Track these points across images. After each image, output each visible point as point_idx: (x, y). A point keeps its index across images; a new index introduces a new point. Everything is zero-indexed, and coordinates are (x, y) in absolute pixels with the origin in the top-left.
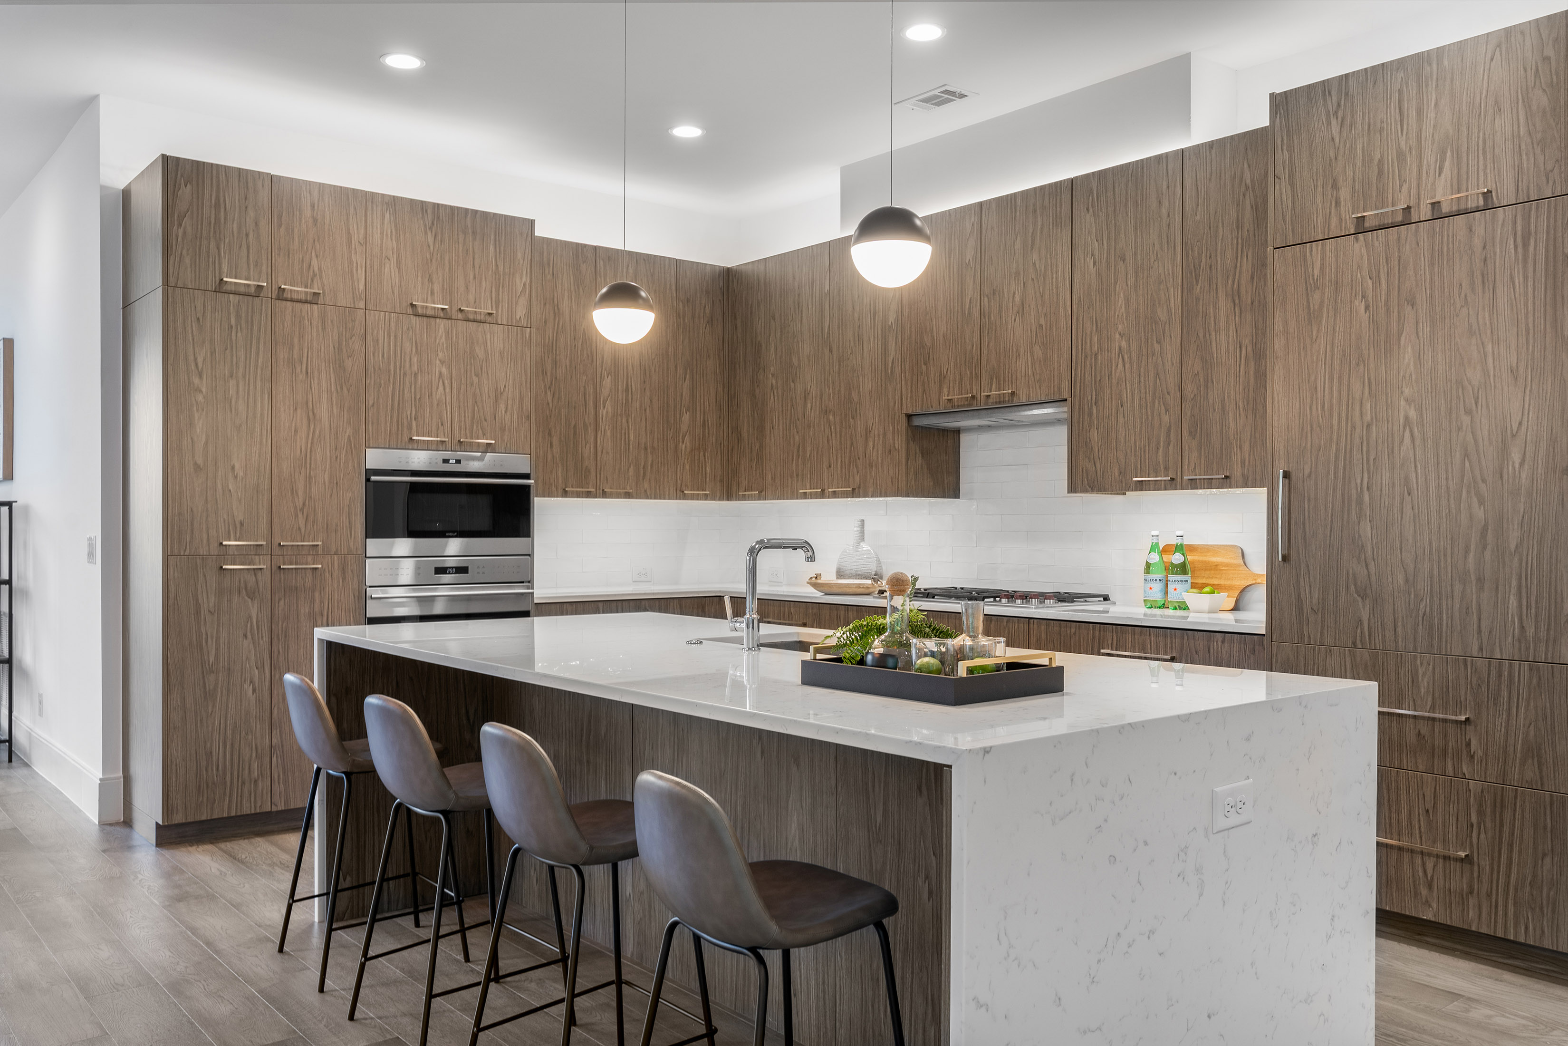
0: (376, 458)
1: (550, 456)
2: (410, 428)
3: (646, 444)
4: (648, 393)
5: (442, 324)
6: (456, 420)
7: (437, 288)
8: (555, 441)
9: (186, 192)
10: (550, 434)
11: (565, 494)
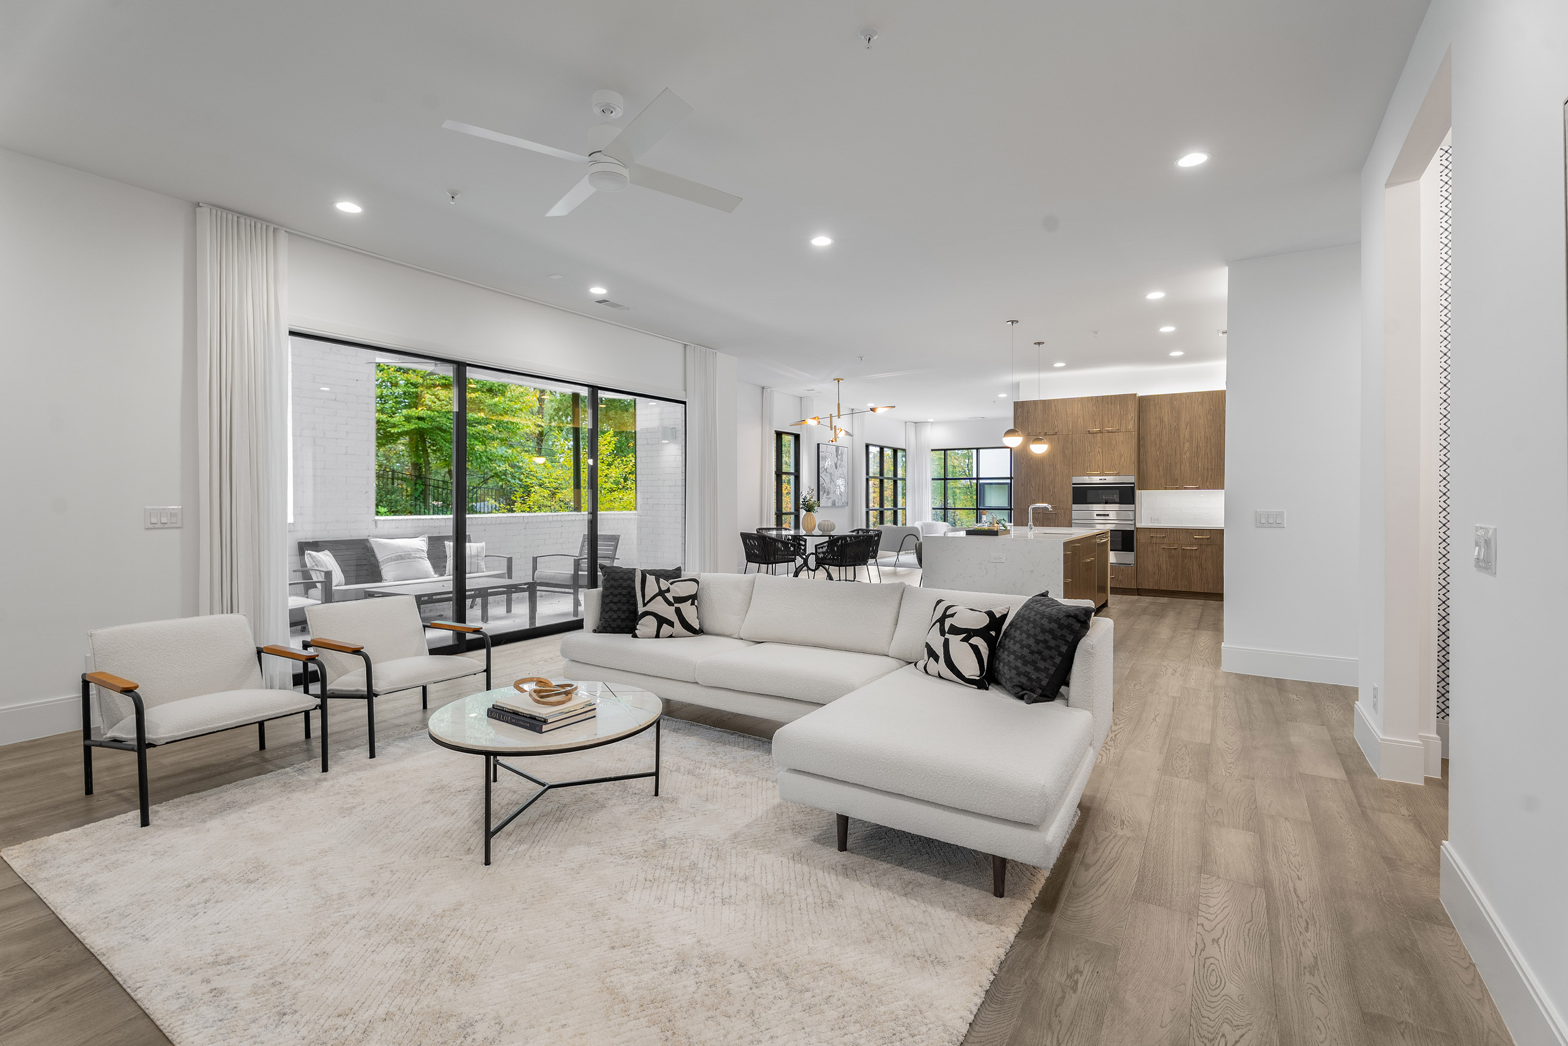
0: (1077, 480)
1: (1158, 475)
2: (1087, 469)
3: (1208, 467)
4: (1209, 447)
5: (1099, 435)
6: (1104, 466)
7: (1097, 423)
8: (1161, 469)
9: (1020, 410)
10: (1158, 467)
11: (1166, 489)
